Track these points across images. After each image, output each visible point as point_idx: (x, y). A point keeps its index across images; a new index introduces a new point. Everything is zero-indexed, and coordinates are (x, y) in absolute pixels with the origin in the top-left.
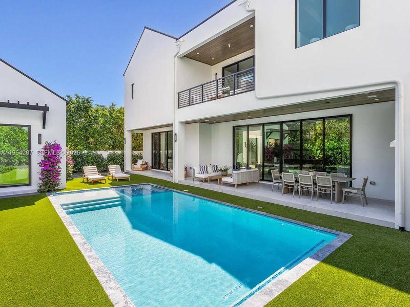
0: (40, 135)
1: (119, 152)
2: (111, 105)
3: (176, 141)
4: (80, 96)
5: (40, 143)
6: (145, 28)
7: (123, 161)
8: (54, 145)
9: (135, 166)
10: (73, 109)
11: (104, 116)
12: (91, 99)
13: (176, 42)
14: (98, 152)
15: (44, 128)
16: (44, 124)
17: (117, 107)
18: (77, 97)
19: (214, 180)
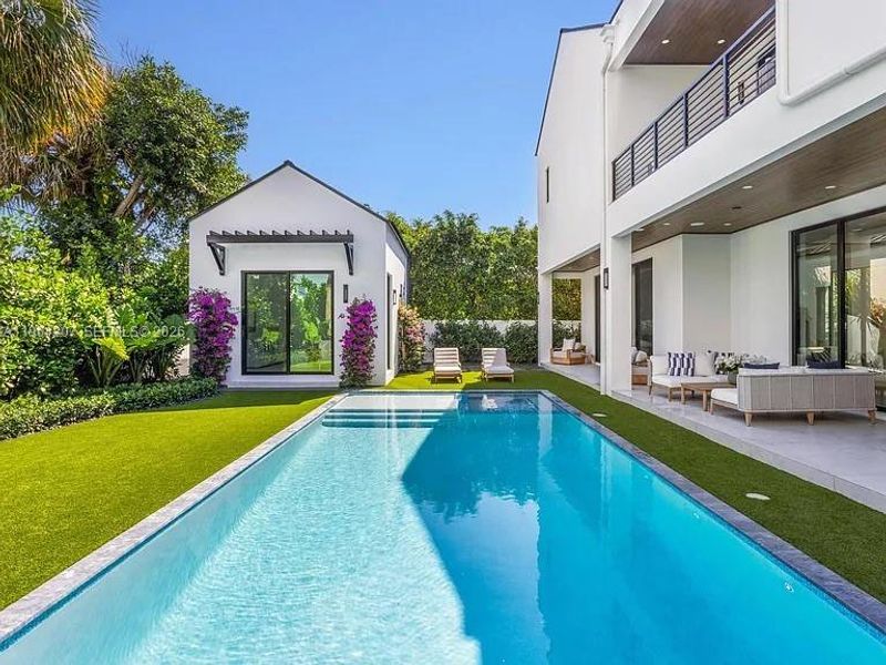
0: (346, 287)
1: (531, 323)
2: (517, 224)
3: (607, 288)
4: (455, 213)
5: (346, 301)
6: (561, 32)
7: (537, 342)
8: (365, 303)
9: (556, 354)
10: (440, 240)
11: (499, 247)
12: (476, 216)
13: (602, 34)
14: (488, 322)
15: (351, 274)
16: (351, 267)
17: (529, 227)
18: (449, 215)
19: (694, 396)
